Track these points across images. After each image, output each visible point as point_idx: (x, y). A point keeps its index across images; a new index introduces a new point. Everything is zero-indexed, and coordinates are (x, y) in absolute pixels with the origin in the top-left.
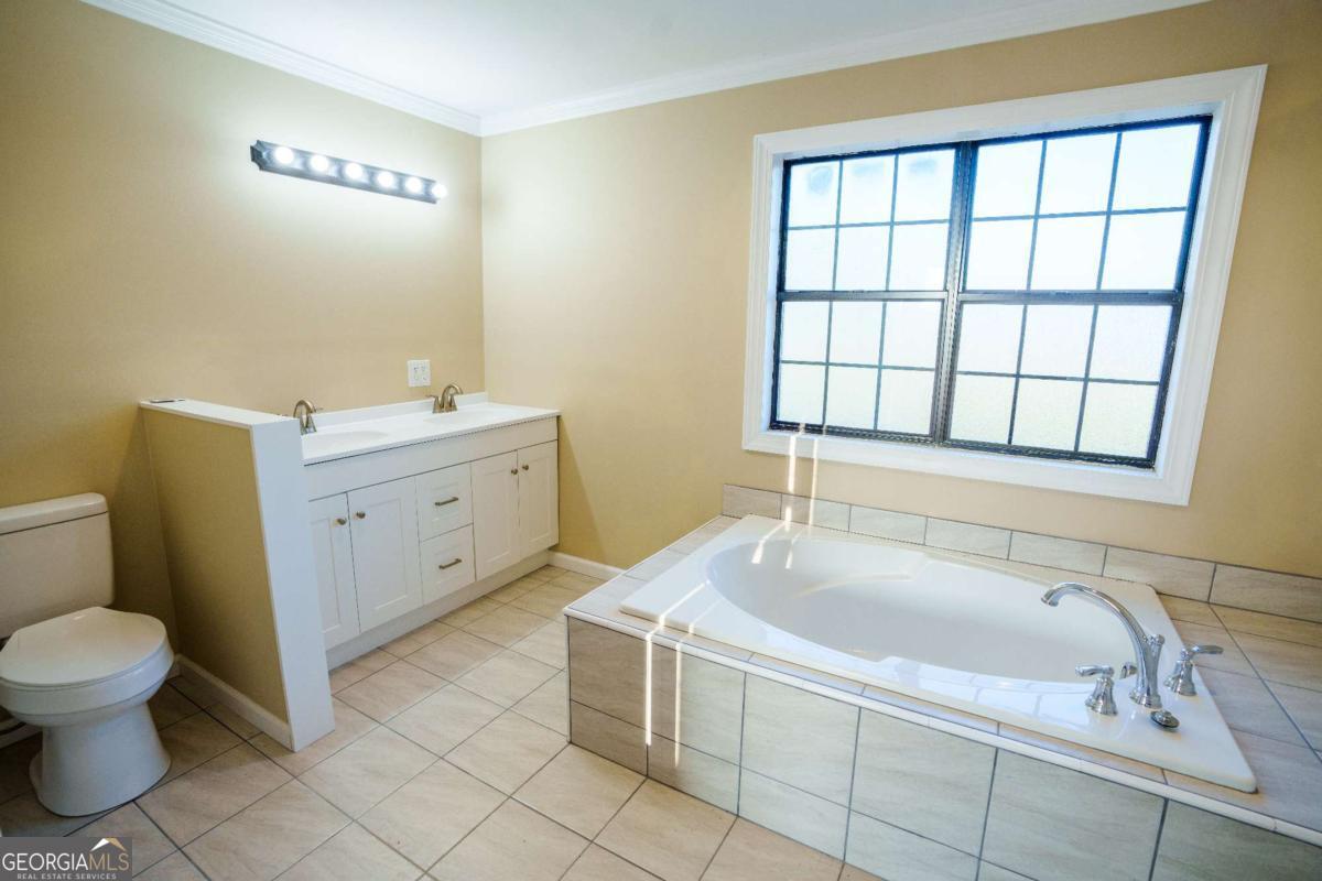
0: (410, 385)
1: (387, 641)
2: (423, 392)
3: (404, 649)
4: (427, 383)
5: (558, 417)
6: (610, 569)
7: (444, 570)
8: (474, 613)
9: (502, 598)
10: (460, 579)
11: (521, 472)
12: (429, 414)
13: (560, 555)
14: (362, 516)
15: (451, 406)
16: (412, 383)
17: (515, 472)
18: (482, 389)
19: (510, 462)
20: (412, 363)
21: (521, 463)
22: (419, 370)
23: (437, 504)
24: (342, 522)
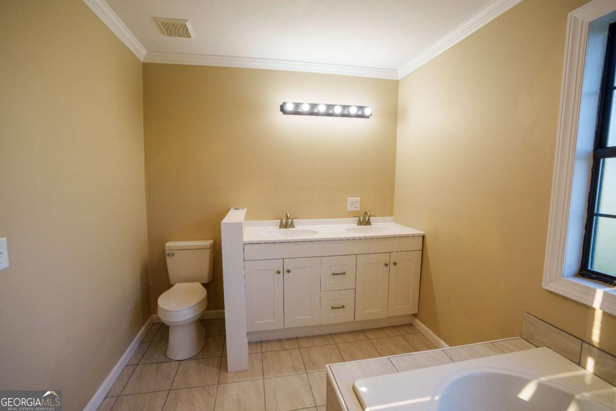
0: (348, 210)
1: (301, 336)
2: (354, 214)
3: (305, 343)
4: (358, 209)
5: (423, 237)
6: (442, 342)
7: (334, 310)
8: (349, 338)
9: (371, 336)
10: (344, 317)
11: (392, 266)
12: (355, 225)
13: (417, 321)
14: (289, 271)
15: (368, 223)
16: (349, 209)
17: (386, 265)
18: (392, 215)
19: (385, 258)
20: (350, 199)
21: (392, 260)
22: (354, 202)
23: (333, 274)
24: (279, 272)
